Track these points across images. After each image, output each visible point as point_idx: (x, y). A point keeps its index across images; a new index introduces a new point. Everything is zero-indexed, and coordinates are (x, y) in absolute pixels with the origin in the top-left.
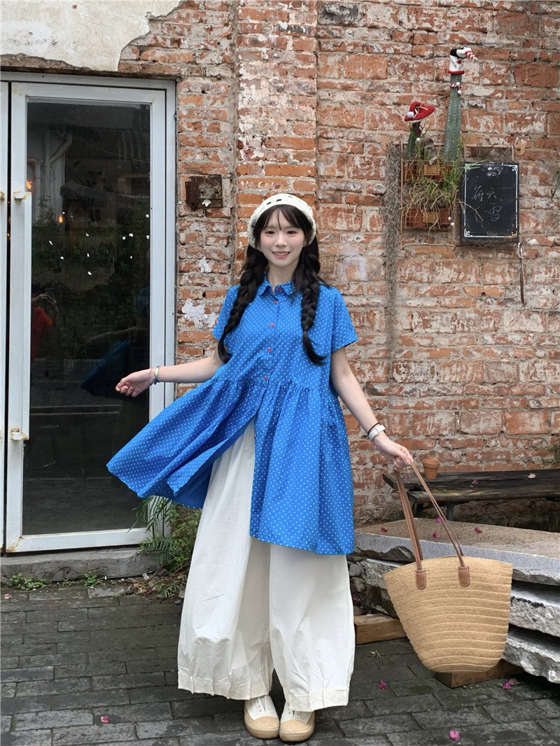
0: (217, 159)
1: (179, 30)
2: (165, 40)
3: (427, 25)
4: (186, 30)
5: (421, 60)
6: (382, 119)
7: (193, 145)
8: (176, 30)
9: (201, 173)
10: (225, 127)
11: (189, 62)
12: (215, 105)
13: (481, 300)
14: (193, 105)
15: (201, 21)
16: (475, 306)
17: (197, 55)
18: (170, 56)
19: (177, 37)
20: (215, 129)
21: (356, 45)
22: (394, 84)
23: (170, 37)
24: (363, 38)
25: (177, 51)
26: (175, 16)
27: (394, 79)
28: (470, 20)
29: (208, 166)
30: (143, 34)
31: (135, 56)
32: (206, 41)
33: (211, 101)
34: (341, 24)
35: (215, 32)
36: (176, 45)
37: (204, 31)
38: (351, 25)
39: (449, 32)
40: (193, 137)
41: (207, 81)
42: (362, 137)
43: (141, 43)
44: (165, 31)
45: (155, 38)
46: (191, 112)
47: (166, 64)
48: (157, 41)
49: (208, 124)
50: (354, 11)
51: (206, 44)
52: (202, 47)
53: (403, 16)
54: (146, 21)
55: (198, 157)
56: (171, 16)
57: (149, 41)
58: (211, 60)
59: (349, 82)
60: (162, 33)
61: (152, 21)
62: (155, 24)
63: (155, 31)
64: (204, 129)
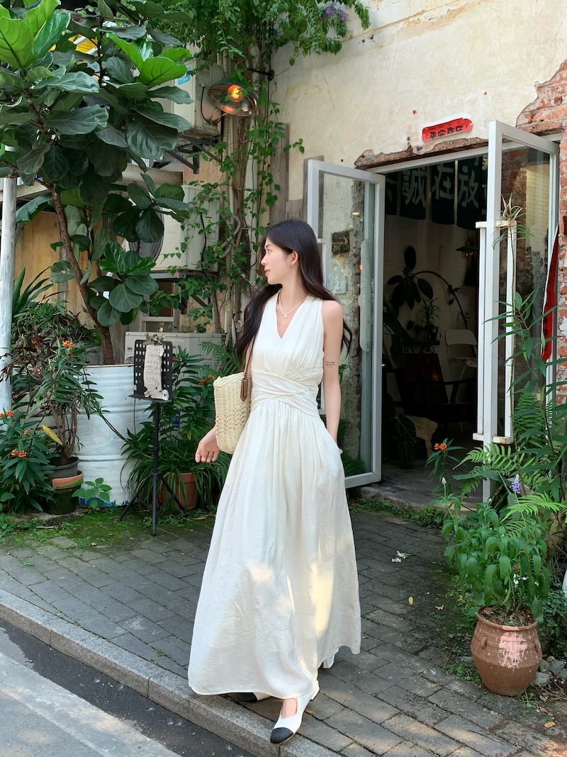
1: (561, 89)
2: (550, 100)
8: (559, 90)
18: (553, 113)
19: (559, 96)
23: (554, 98)
25: (559, 108)
26: (558, 78)
30: (533, 101)
31: (527, 120)
43: (532, 108)
44: (550, 93)
45: (542, 101)
47: (551, 120)
48: (544, 103)
54: (534, 90)
56: (554, 80)
57: (538, 104)
60: (548, 96)
61: (540, 88)
62: (542, 89)
63: (542, 96)
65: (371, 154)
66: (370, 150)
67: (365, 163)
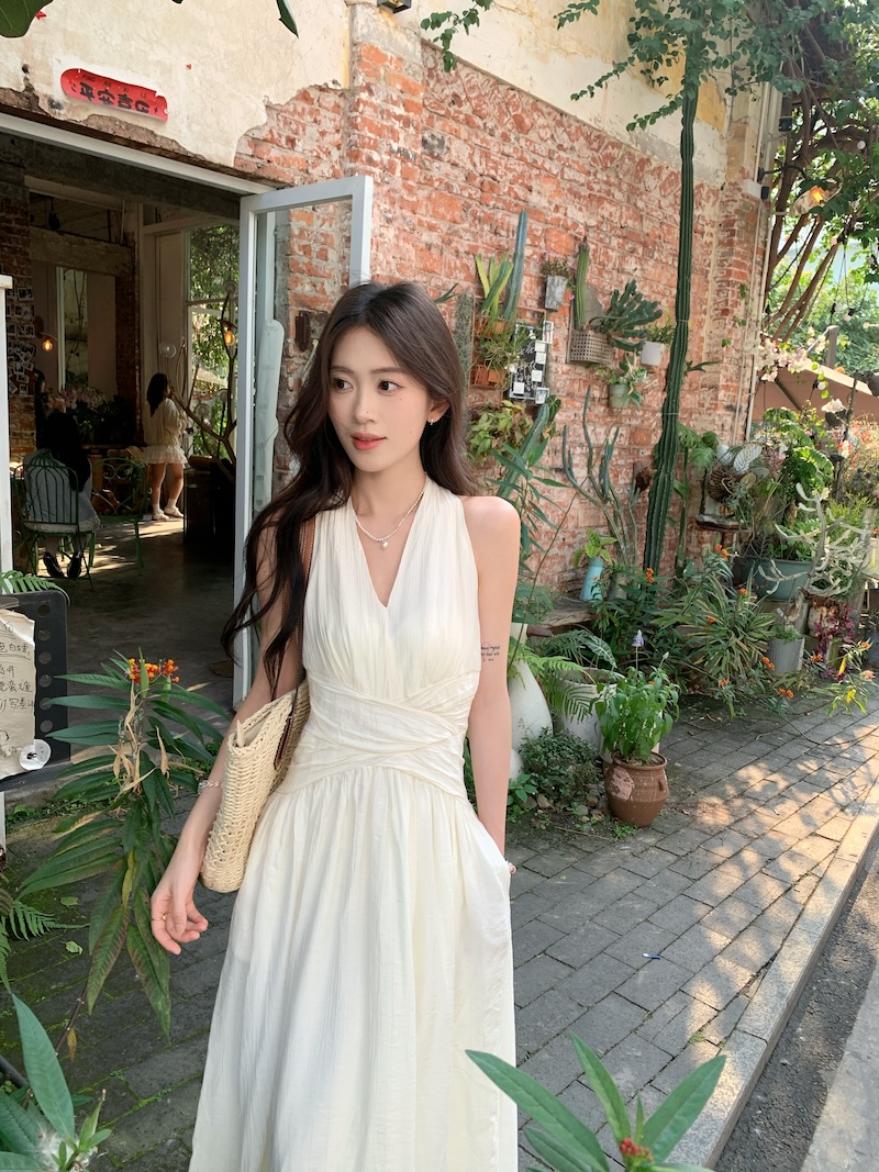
0: (324, 292)
1: (294, 127)
2: (280, 136)
3: (493, 172)
4: (301, 129)
5: (486, 209)
6: (456, 268)
7: (302, 272)
8: (292, 126)
9: (309, 307)
10: (333, 255)
11: (302, 170)
12: (323, 227)
14: (304, 223)
15: (315, 121)
17: (310, 162)
18: (284, 158)
19: (293, 136)
20: (323, 256)
21: (441, 181)
22: (466, 231)
23: (285, 134)
24: (447, 175)
25: (291, 154)
26: (291, 108)
27: (466, 225)
28: (521, 175)
29: (315, 300)
31: (250, 151)
32: (319, 147)
33: (320, 222)
34: (431, 155)
35: (328, 138)
36: (290, 145)
37: (318, 135)
38: (438, 158)
39: (507, 184)
40: (304, 263)
42: (440, 284)
43: (257, 135)
44: (281, 125)
45: (271, 132)
46: (302, 231)
47: (281, 167)
48: (273, 136)
49: (317, 249)
50: (442, 143)
51: (319, 151)
52: (315, 153)
53: (476, 159)
54: (263, 107)
55: (307, 288)
56: (288, 107)
57: (265, 134)
58: (322, 172)
59: (434, 222)
60: (279, 127)
61: (269, 108)
62: (270, 112)
63: (273, 123)
64: (314, 255)
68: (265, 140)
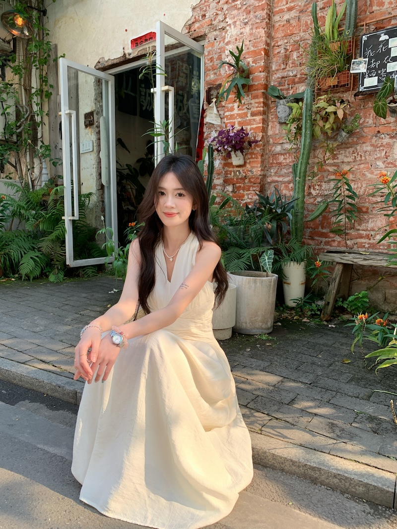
0: (220, 75)
1: (204, 9)
2: (199, 17)
4: (208, 7)
7: (210, 70)
9: (212, 85)
10: (224, 55)
11: (209, 25)
12: (220, 45)
13: (376, 136)
14: (210, 48)
16: (371, 142)
17: (213, 19)
18: (201, 25)
19: (204, 13)
20: (221, 58)
23: (201, 15)
25: (204, 21)
26: (203, 2)
29: (216, 80)
30: (190, 17)
31: (187, 31)
32: (217, 10)
33: (218, 43)
36: (204, 17)
37: (216, 4)
40: (211, 65)
41: (217, 33)
42: (299, 39)
43: (190, 22)
44: (199, 12)
45: (195, 18)
46: (210, 51)
47: (200, 30)
49: (217, 57)
51: (217, 11)
52: (215, 14)
54: (191, 10)
55: (212, 76)
56: (201, 2)
57: (193, 20)
58: (219, 20)
59: (293, 4)
60: (198, 13)
61: (194, 9)
62: (195, 10)
63: (195, 14)
64: (215, 60)
65: (104, 60)
66: (103, 58)
67: (100, 66)
68: (193, 23)
